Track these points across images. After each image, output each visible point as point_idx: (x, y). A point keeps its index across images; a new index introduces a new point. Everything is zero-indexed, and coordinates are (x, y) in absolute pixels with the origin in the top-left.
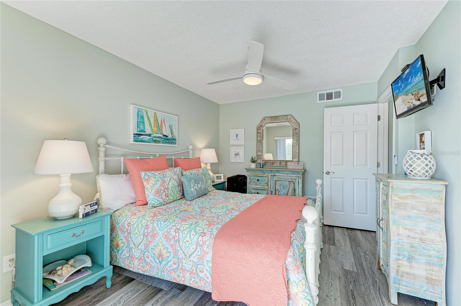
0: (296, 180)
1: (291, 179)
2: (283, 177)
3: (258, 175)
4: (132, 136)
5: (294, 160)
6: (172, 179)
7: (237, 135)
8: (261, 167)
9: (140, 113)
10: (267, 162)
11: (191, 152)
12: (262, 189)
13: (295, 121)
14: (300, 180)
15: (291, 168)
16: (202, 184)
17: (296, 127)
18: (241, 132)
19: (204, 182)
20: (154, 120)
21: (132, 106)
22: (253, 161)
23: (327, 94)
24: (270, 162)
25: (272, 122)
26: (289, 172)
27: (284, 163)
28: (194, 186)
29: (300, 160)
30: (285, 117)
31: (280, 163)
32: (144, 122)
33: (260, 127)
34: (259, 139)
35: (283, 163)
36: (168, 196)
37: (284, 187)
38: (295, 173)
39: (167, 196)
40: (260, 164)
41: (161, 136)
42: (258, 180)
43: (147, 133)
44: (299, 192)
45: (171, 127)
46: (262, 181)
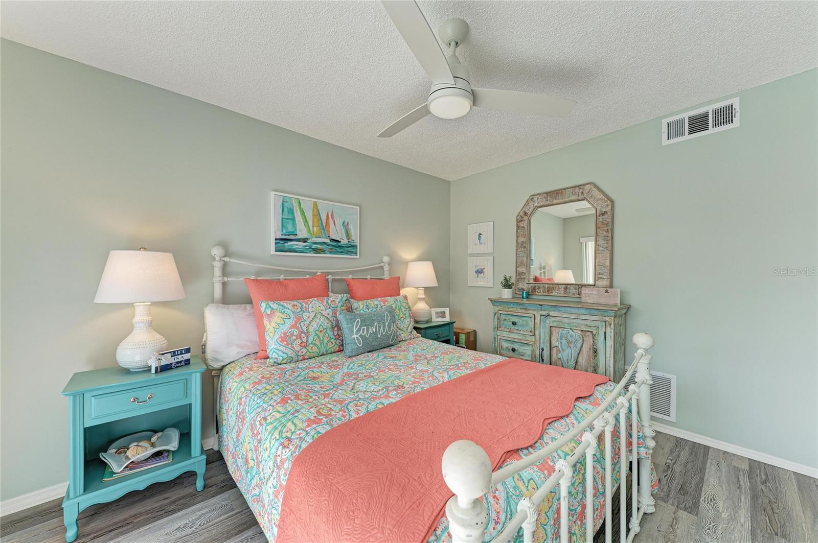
0: (600, 330)
1: (586, 325)
2: (566, 321)
3: (514, 314)
4: (273, 242)
5: (599, 283)
6: (319, 316)
7: (480, 234)
8: (523, 298)
9: (286, 205)
10: (537, 288)
11: (386, 268)
12: (523, 341)
13: (601, 196)
14: (608, 330)
15: (591, 301)
16: (380, 327)
17: (604, 210)
18: (487, 228)
19: (384, 323)
20: (313, 215)
21: (272, 194)
22: (507, 285)
23: (692, 120)
24: (544, 286)
25: (548, 203)
26: (583, 311)
27: (575, 289)
28: (358, 331)
29: (616, 283)
30: (577, 189)
31: (566, 288)
32: (293, 219)
33: (522, 215)
34: (521, 239)
35: (572, 290)
36: (305, 347)
37: (569, 343)
38: (596, 312)
39: (304, 345)
40: (523, 290)
41: (328, 241)
42: (514, 323)
43: (300, 236)
44: (608, 356)
45: (346, 226)
46: (523, 325)
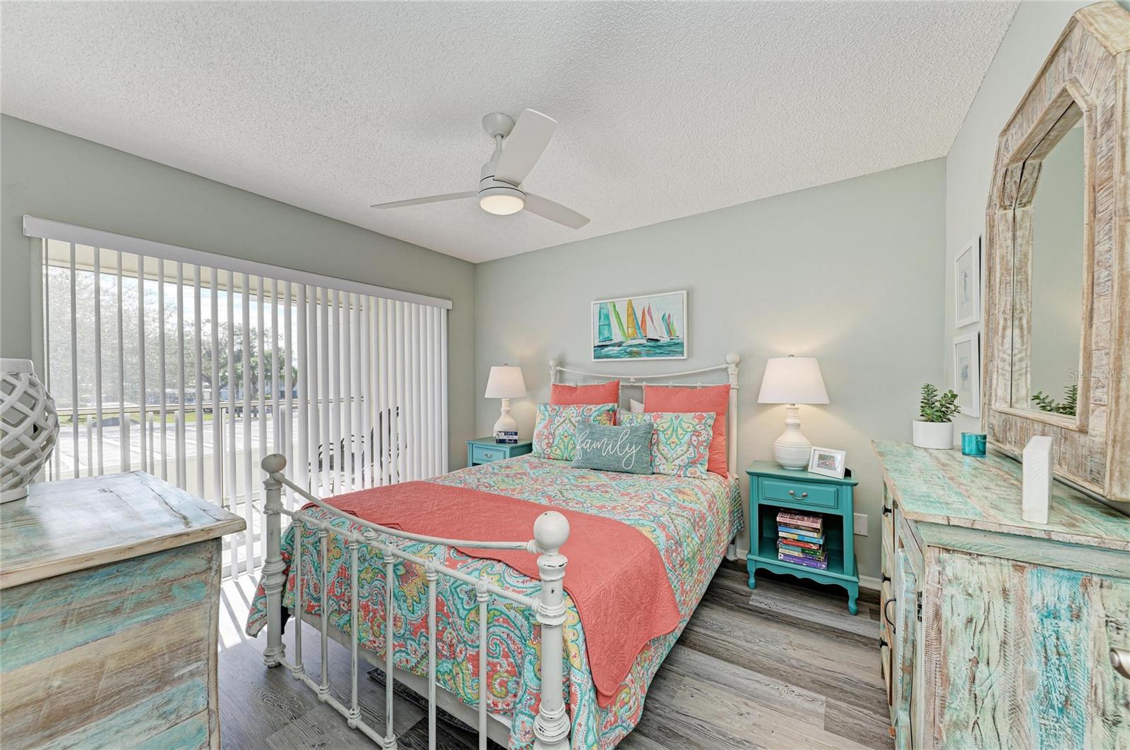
4: (592, 350)
7: (965, 275)
9: (603, 311)
16: (608, 445)
18: (971, 259)
20: (628, 315)
21: (591, 303)
28: (582, 442)
32: (609, 325)
41: (644, 341)
43: (615, 341)
45: (667, 321)
